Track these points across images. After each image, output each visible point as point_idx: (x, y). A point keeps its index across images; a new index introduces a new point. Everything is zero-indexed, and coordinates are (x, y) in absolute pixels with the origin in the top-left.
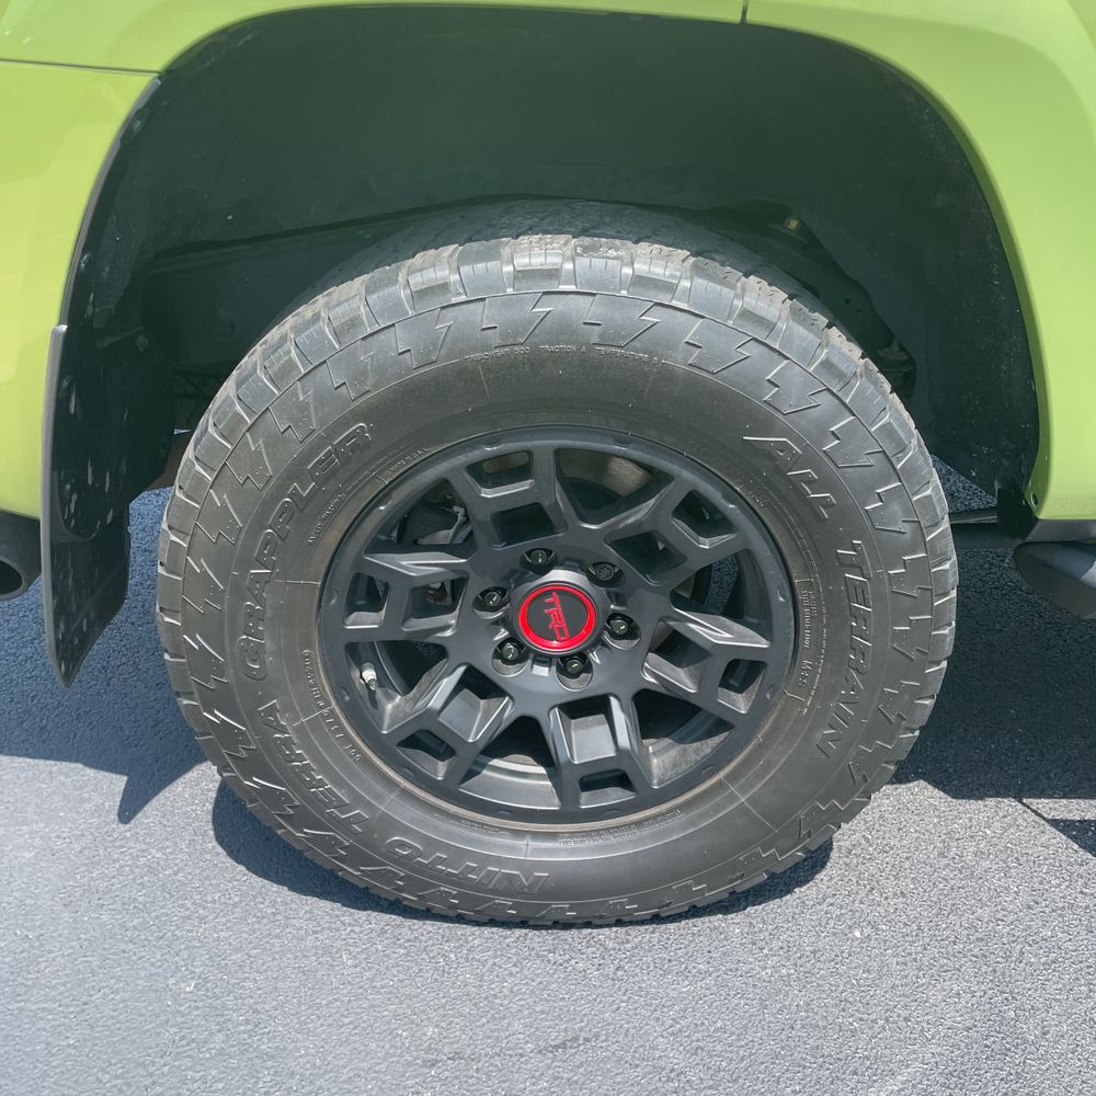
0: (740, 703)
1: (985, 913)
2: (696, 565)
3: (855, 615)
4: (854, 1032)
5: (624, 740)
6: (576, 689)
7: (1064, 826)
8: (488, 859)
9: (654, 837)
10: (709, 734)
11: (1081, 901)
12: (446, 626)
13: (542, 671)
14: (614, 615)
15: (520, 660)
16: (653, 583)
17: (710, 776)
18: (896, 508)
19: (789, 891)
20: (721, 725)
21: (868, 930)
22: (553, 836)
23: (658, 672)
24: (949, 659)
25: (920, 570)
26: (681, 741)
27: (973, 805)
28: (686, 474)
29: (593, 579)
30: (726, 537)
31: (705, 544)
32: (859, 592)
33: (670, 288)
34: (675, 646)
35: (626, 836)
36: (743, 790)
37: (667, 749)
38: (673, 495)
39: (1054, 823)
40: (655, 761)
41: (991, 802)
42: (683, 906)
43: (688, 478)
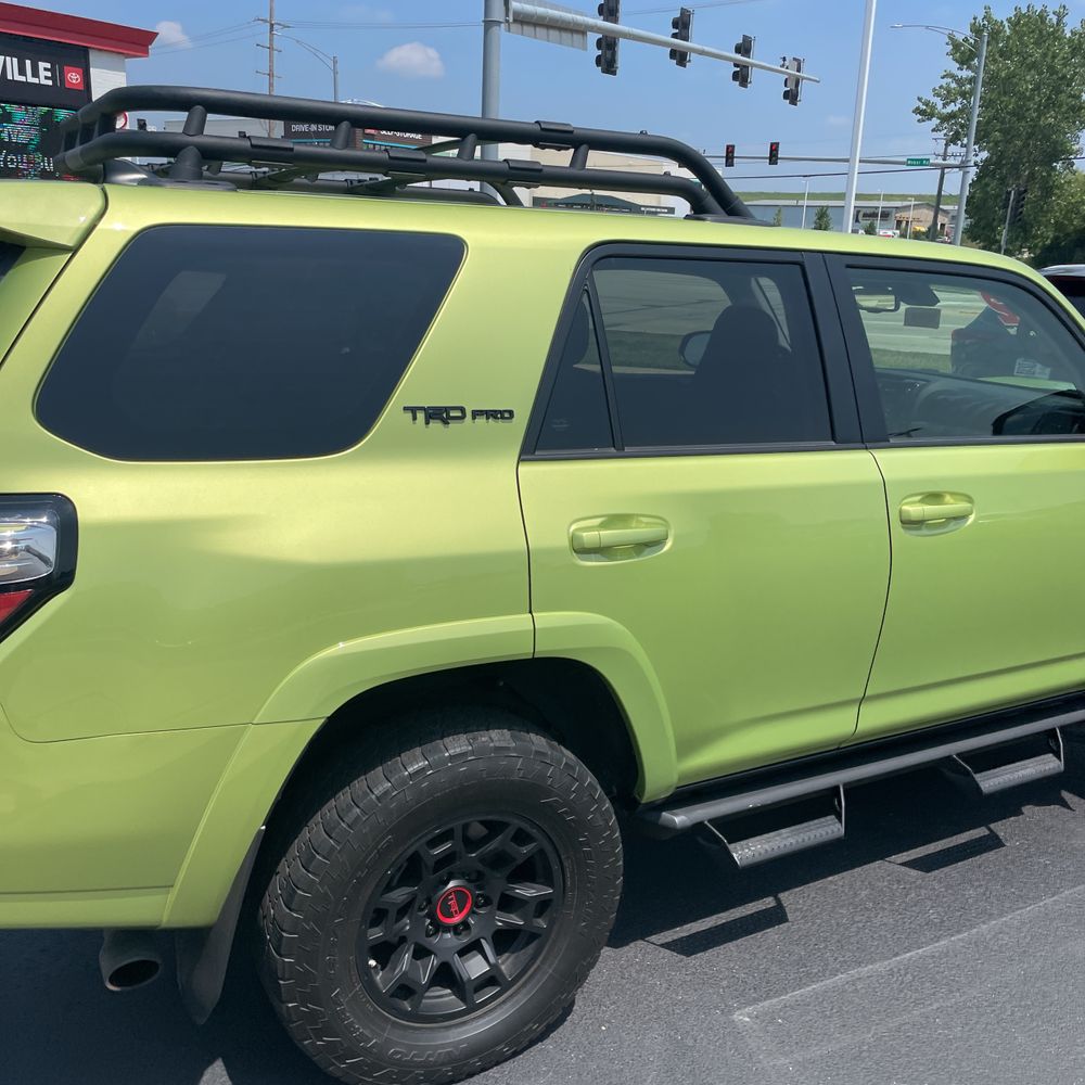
0: (542, 923)
1: (651, 999)
2: (520, 861)
3: (588, 866)
4: (622, 1070)
5: (492, 959)
6: (465, 940)
7: (666, 946)
8: (438, 1047)
9: (513, 1006)
10: (527, 944)
11: (688, 978)
12: (406, 924)
13: (449, 935)
14: (479, 895)
15: (436, 933)
16: (499, 875)
17: (533, 964)
18: (598, 815)
19: (565, 1020)
20: (533, 936)
21: (607, 1025)
22: (464, 1023)
23: (501, 920)
24: (623, 875)
25: (609, 838)
26: (513, 953)
27: (626, 948)
28: (516, 821)
29: (469, 881)
30: (533, 845)
31: (524, 850)
32: (588, 855)
33: (508, 749)
34: (508, 903)
35: (499, 1012)
36: (550, 966)
37: (508, 958)
38: (510, 832)
39: (662, 946)
40: (503, 967)
41: (632, 945)
42: (525, 1042)
43: (516, 823)
